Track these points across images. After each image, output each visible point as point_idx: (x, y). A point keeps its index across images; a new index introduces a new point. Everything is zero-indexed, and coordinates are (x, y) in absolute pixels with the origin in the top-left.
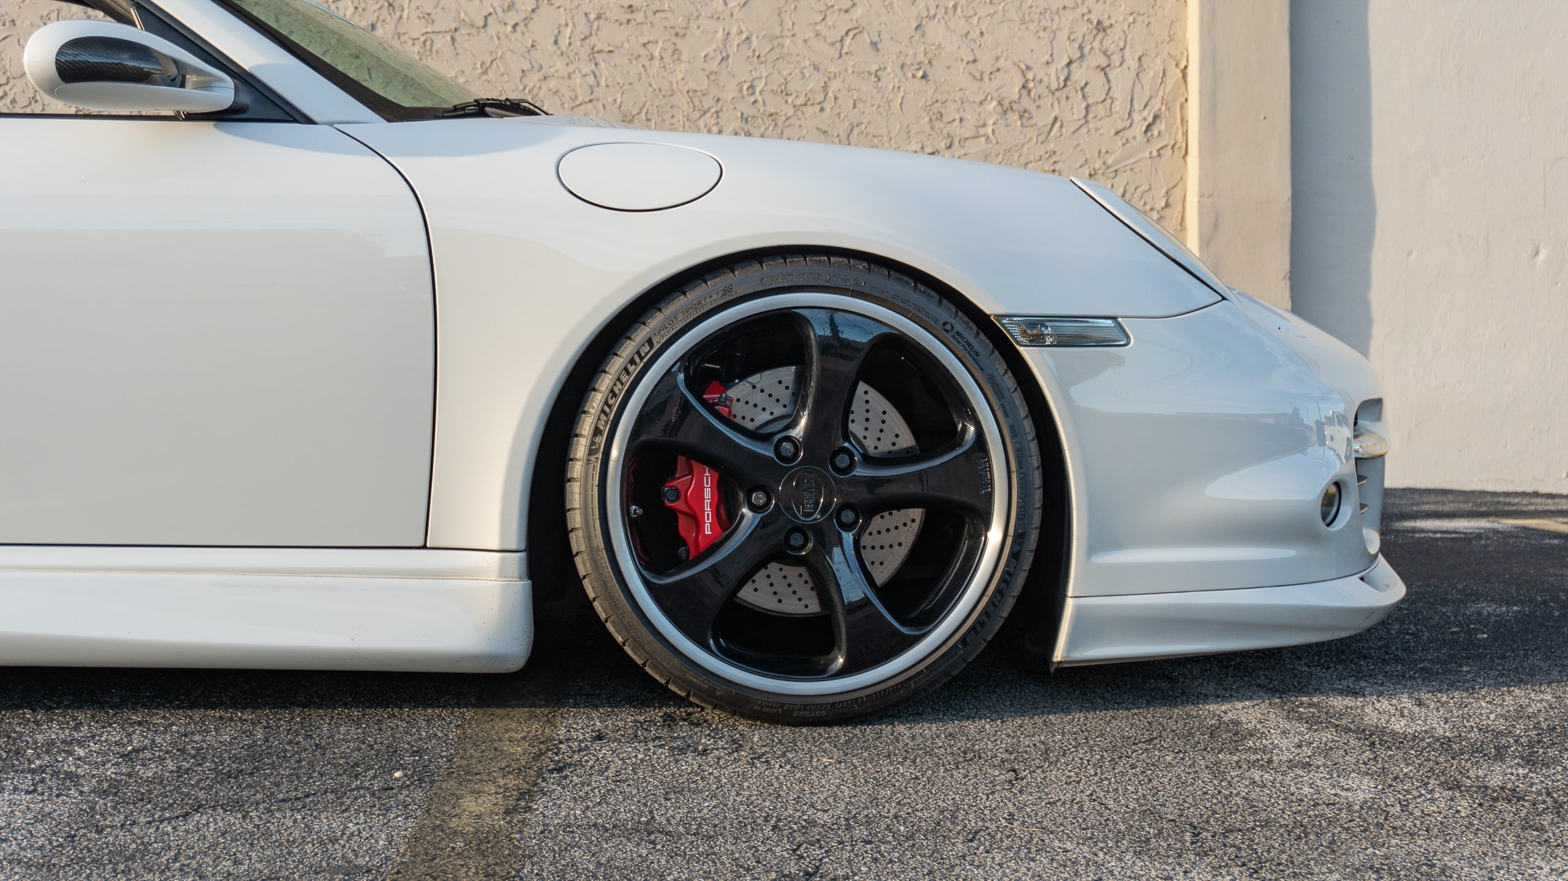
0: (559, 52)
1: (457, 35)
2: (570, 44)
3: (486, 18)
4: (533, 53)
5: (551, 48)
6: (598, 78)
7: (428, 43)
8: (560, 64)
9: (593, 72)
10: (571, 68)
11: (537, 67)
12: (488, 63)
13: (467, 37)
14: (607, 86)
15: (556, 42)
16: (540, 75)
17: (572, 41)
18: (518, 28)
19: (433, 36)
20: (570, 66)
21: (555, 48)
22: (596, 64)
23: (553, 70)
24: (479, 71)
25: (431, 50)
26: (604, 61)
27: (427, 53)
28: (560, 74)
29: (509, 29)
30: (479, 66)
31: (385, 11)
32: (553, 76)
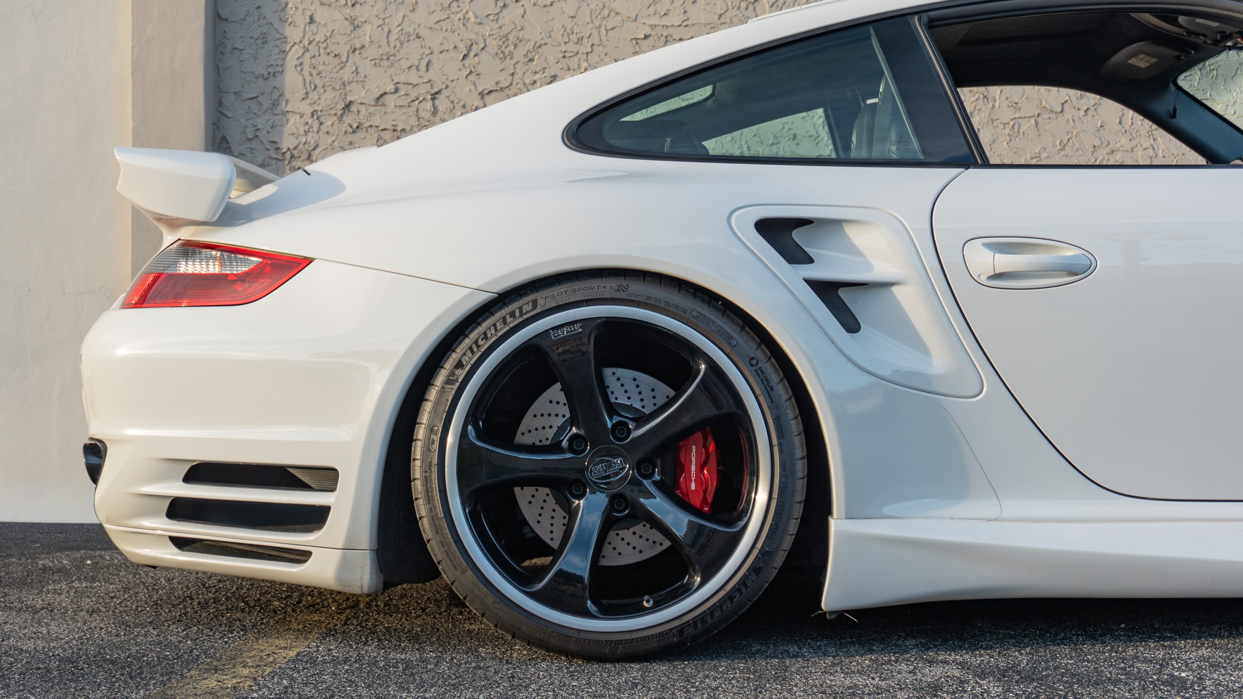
0: (1123, 131)
1: (1040, 119)
2: (1132, 124)
3: (1063, 104)
4: (1102, 132)
5: (1116, 127)
6: (1156, 151)
7: (1016, 126)
8: (1124, 141)
9: (1152, 146)
10: (1134, 143)
11: (1106, 143)
12: (1065, 142)
13: (1048, 121)
14: (1164, 157)
15: (1120, 123)
16: (1108, 149)
17: (1134, 121)
18: (1089, 112)
19: (1020, 121)
20: (1133, 141)
21: (1120, 127)
22: (1154, 140)
23: (1118, 145)
24: (1059, 147)
25: (1018, 132)
26: (1160, 136)
27: (1015, 135)
28: (1124, 148)
29: (1082, 113)
30: (1058, 143)
31: (981, 101)
32: (1119, 150)
